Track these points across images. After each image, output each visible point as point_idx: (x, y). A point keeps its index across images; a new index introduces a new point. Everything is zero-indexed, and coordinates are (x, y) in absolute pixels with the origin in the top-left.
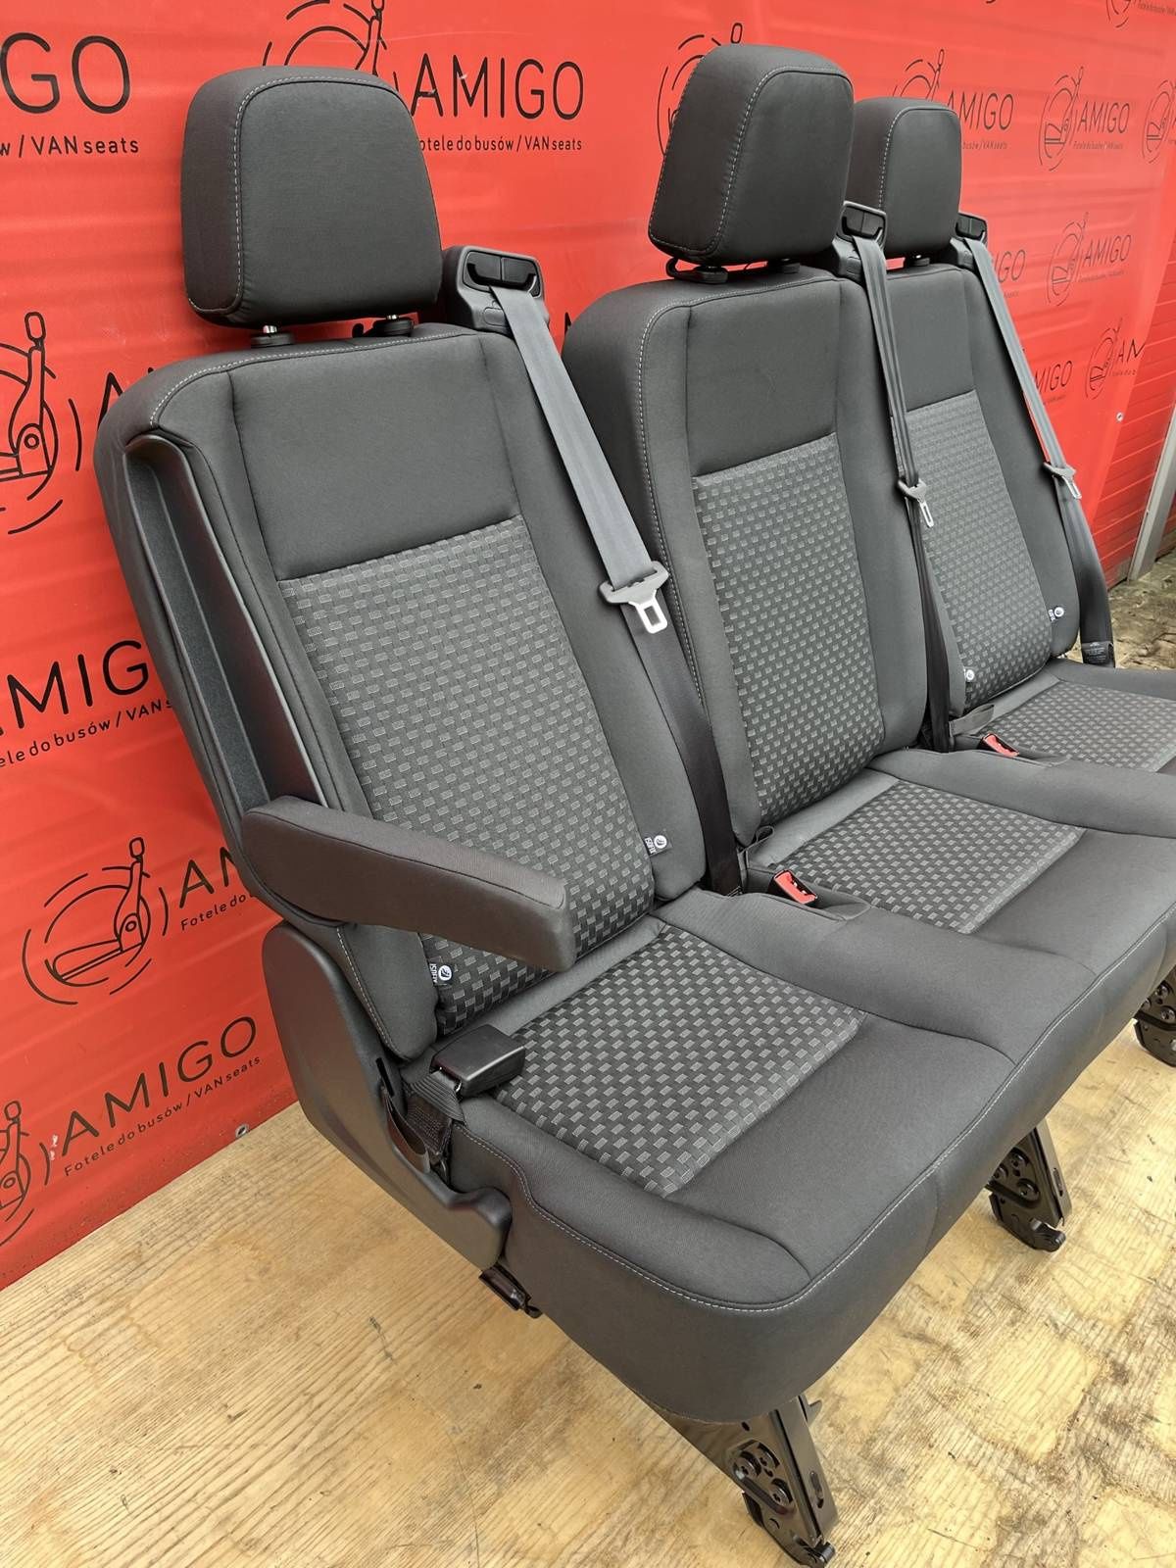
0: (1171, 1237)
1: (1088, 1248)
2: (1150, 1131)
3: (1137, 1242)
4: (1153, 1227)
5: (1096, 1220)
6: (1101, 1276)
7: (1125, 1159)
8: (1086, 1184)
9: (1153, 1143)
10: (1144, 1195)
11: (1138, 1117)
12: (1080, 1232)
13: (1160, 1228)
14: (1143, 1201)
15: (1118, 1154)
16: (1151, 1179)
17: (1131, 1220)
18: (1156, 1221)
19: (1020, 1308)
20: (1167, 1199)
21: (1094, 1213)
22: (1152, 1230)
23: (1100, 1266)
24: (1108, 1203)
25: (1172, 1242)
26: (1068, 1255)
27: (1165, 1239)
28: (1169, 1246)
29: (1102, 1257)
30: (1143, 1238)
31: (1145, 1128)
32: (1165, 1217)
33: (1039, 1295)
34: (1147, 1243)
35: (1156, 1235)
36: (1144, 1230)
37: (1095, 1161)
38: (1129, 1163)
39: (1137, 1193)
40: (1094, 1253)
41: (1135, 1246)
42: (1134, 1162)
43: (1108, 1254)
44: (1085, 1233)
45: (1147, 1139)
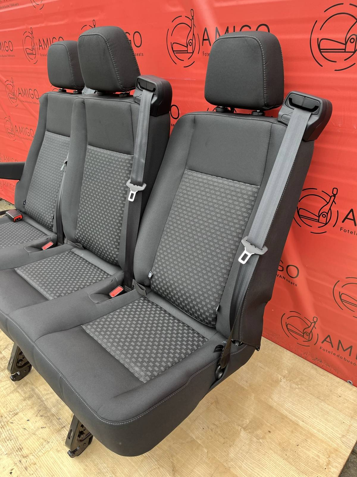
0: (6, 418)
1: (12, 392)
2: (47, 429)
3: (8, 407)
4: (11, 414)
5: (20, 398)
6: (2, 393)
7: (39, 415)
8: (33, 399)
9: (42, 428)
10: (23, 416)
11: (55, 428)
12: (18, 392)
13: (10, 416)
14: (21, 415)
15: (41, 413)
16: (28, 420)
17: (16, 408)
18: (13, 416)
19: (3, 370)
20: (18, 422)
21: (22, 398)
22: (10, 412)
23: (5, 394)
24: (24, 404)
25: (4, 417)
26: (12, 386)
27: (6, 415)
28: (3, 416)
29: (8, 395)
30: (8, 409)
31: (49, 427)
32: (13, 419)
33: (4, 375)
34: (7, 409)
35: (8, 414)
36: (11, 410)
37: (41, 405)
38: (37, 416)
39: (25, 414)
40: (10, 393)
41: (7, 405)
42: (36, 417)
43: (8, 397)
44: (17, 393)
45: (44, 426)
